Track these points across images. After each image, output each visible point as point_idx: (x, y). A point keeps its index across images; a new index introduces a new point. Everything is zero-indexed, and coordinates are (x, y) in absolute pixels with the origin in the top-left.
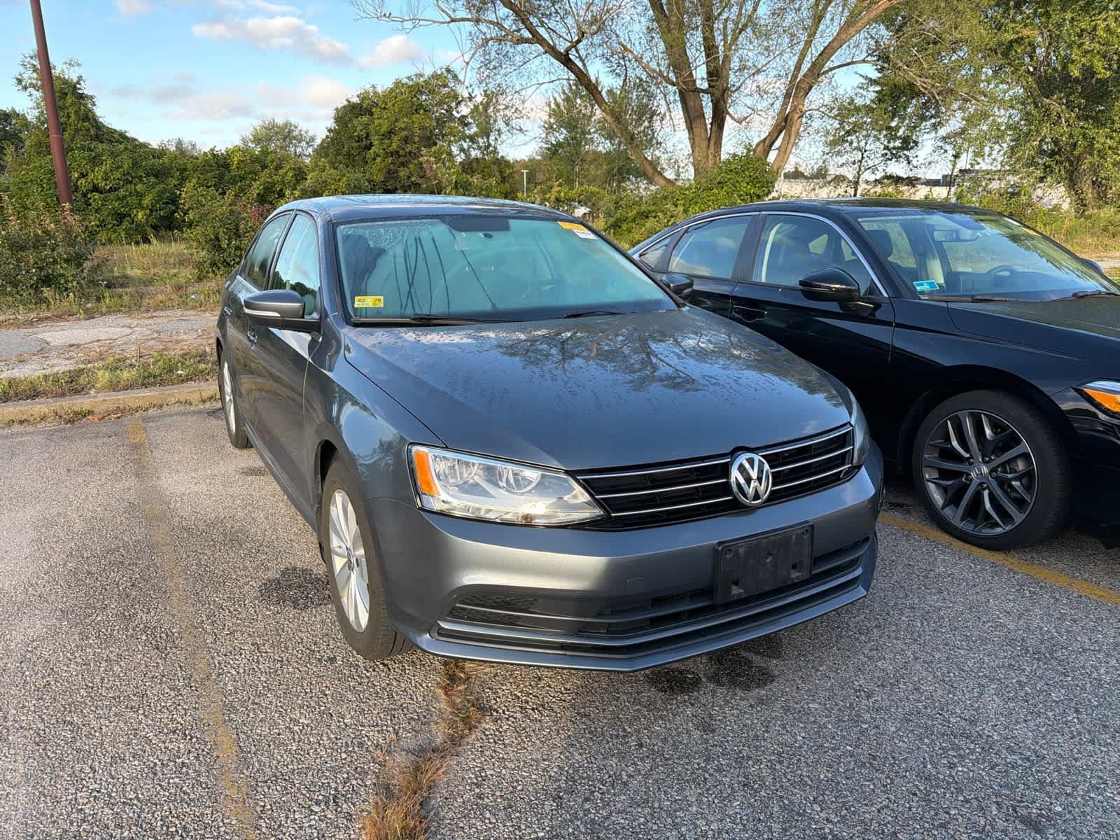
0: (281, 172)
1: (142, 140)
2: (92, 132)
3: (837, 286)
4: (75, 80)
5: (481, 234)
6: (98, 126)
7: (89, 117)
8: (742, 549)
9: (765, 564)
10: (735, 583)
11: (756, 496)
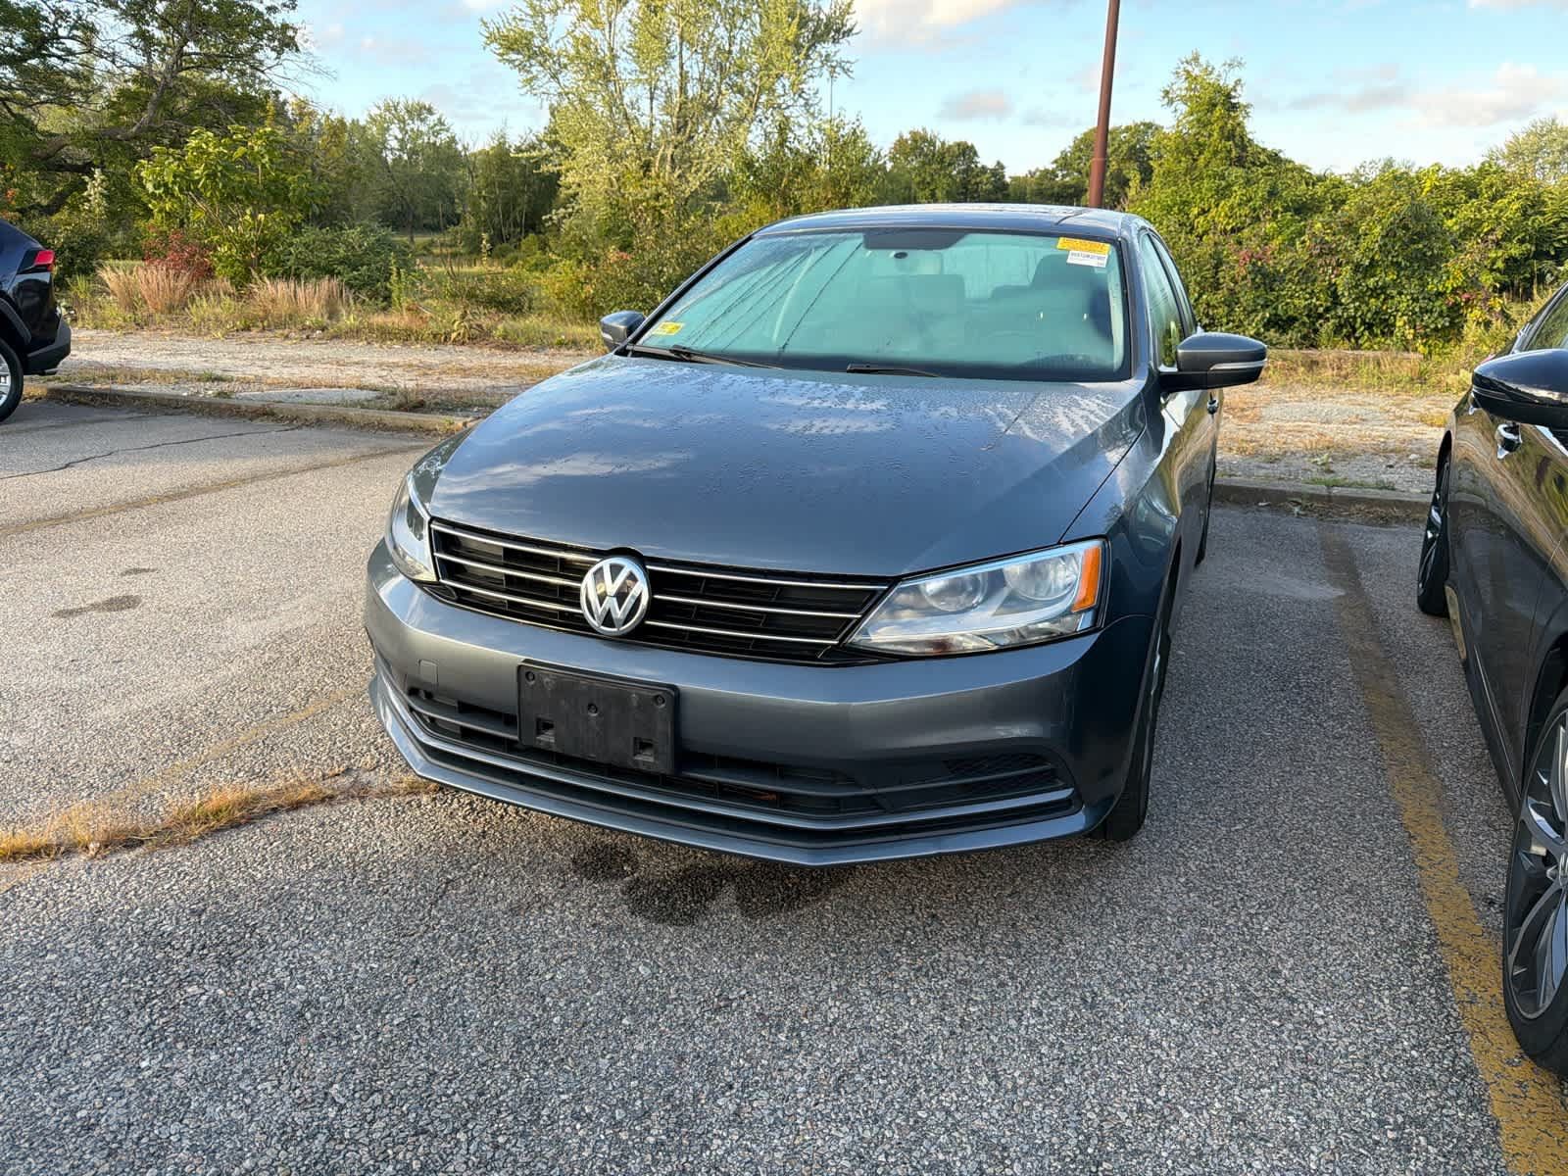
0: (1500, 203)
1: (1298, 162)
3: (1543, 393)
4: (1231, 85)
5: (893, 253)
6: (1243, 143)
7: (1236, 137)
8: (547, 680)
9: (587, 719)
10: (548, 726)
11: (608, 620)
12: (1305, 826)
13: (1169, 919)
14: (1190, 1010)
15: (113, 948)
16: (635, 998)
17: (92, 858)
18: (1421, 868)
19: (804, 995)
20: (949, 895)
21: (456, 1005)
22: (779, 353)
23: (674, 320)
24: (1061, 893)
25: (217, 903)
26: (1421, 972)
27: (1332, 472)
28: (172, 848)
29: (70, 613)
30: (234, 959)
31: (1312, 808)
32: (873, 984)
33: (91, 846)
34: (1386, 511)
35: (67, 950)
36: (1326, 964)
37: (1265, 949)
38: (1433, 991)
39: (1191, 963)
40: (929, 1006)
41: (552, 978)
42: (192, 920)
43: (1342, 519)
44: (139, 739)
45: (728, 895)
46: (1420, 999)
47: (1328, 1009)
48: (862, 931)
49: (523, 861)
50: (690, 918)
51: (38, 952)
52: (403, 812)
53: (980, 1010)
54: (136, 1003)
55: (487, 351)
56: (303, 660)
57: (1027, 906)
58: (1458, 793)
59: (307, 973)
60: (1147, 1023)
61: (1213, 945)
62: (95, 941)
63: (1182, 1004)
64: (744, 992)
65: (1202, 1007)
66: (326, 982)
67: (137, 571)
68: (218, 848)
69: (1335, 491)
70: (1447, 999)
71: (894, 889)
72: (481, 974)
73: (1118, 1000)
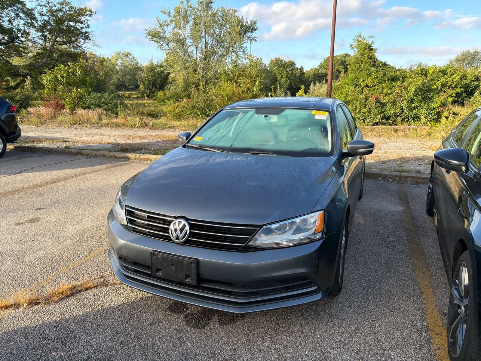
0: (453, 77)
1: (392, 65)
2: (372, 63)
4: (370, 43)
6: (375, 60)
7: (372, 58)
8: (159, 256)
9: (171, 268)
10: (160, 270)
11: (177, 238)
12: (390, 290)
13: (348, 323)
14: (354, 354)
15: (30, 340)
16: (187, 354)
17: (25, 308)
18: (425, 304)
19: (237, 352)
20: (282, 316)
21: (133, 357)
22: (230, 147)
23: (199, 136)
24: (316, 315)
25: (62, 323)
26: (423, 339)
27: (402, 167)
28: (49, 305)
29: (20, 224)
30: (67, 343)
31: (392, 284)
32: (258, 347)
33: (25, 305)
34: (417, 181)
35: (17, 341)
36: (395, 337)
37: (377, 332)
38: (427, 346)
39: (354, 338)
40: (275, 355)
41: (162, 348)
42: (54, 329)
43: (404, 183)
44: (39, 267)
45: (215, 318)
46: (423, 349)
47: (395, 353)
48: (255, 329)
49: (154, 307)
50: (204, 326)
51: (8, 341)
52: (118, 291)
53: (290, 356)
54: (37, 358)
55: (147, 130)
56: (89, 238)
57: (306, 319)
58: (437, 277)
59: (89, 347)
60: (340, 359)
61: (361, 332)
62: (25, 337)
63: (351, 352)
64: (219, 351)
65: (357, 353)
66: (94, 350)
67: (40, 209)
68: (62, 304)
69: (403, 174)
70: (431, 348)
71: (266, 315)
72: (140, 346)
73: (332, 351)
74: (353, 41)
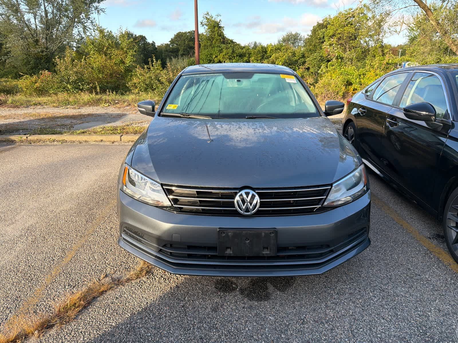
2: (222, 40)
4: (219, 21)
6: (224, 38)
8: (229, 233)
9: (245, 243)
10: (228, 248)
11: (247, 210)
23: (171, 104)
28: (68, 324)
32: (332, 302)
33: (35, 333)
36: (416, 264)
37: (402, 263)
38: (441, 264)
39: (391, 272)
40: (350, 304)
41: (249, 330)
45: (271, 286)
46: (441, 267)
47: (428, 275)
48: (314, 287)
49: (200, 292)
50: (267, 297)
52: (142, 286)
56: (46, 237)
64: (304, 316)
72: (226, 335)
73: (387, 287)
74: (203, 19)
